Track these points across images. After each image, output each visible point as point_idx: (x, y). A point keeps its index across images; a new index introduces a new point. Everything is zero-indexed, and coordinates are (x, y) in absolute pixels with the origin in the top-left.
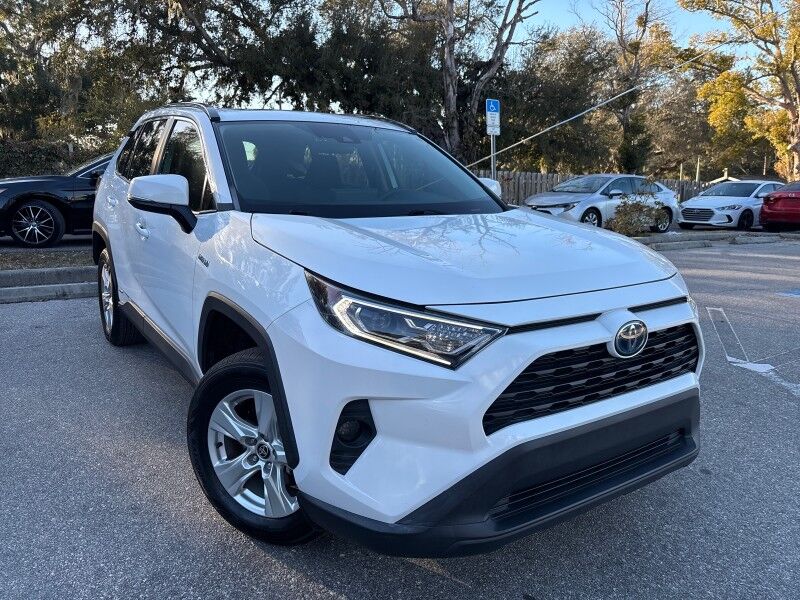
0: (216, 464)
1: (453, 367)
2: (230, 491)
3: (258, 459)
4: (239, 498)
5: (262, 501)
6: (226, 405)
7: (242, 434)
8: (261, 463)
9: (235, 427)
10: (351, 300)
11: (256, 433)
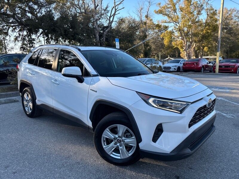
0: (104, 147)
1: (181, 113)
2: (109, 153)
3: (117, 143)
4: (111, 155)
5: (119, 155)
6: (108, 129)
7: (113, 137)
8: (118, 144)
9: (111, 135)
10: (154, 99)
11: (117, 136)
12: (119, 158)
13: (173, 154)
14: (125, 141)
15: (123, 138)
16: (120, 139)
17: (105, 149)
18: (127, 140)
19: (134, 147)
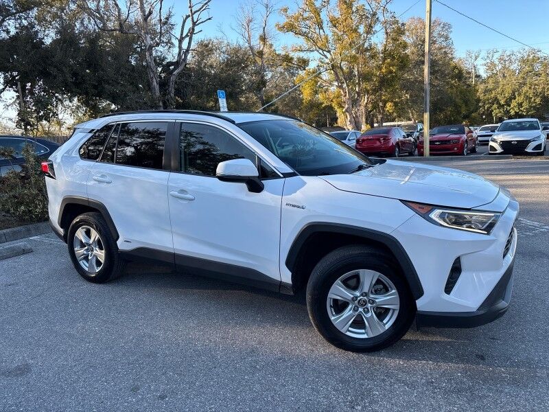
0: (332, 318)
1: (488, 234)
2: (343, 331)
3: (359, 308)
4: (348, 334)
5: (363, 331)
6: (340, 282)
7: (352, 296)
8: (361, 310)
10: (441, 211)
11: (358, 293)
12: (365, 336)
13: (482, 312)
14: (377, 300)
15: (372, 296)
16: (365, 298)
17: (335, 323)
18: (380, 299)
19: (394, 310)
